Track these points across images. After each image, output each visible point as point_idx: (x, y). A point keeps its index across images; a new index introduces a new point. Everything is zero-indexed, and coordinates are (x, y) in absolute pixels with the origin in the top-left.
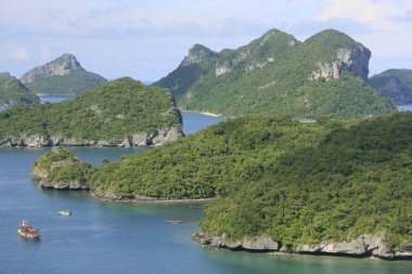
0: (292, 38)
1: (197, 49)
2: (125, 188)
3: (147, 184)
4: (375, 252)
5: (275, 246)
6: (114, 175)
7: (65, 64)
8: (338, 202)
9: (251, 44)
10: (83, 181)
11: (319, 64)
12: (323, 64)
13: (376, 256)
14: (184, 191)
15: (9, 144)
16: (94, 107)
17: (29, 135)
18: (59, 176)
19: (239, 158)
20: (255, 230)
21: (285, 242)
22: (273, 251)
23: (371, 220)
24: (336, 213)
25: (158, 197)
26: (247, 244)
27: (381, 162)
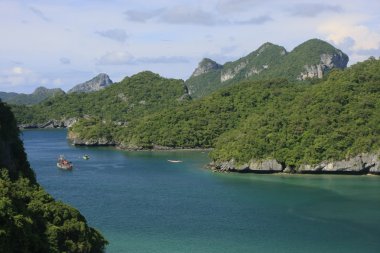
0: (283, 49)
1: (206, 62)
2: (145, 139)
3: (164, 135)
4: (372, 169)
5: (280, 167)
6: (135, 130)
7: (100, 82)
8: (336, 127)
9: (249, 56)
10: (110, 138)
11: (306, 67)
12: (310, 67)
13: (373, 173)
14: (196, 141)
15: (52, 126)
16: (121, 95)
17: (68, 118)
18: (89, 134)
19: (243, 115)
20: (261, 154)
21: (288, 163)
22: (277, 172)
23: (368, 140)
24: (335, 134)
25: (174, 146)
26: (254, 166)
27: (375, 91)
